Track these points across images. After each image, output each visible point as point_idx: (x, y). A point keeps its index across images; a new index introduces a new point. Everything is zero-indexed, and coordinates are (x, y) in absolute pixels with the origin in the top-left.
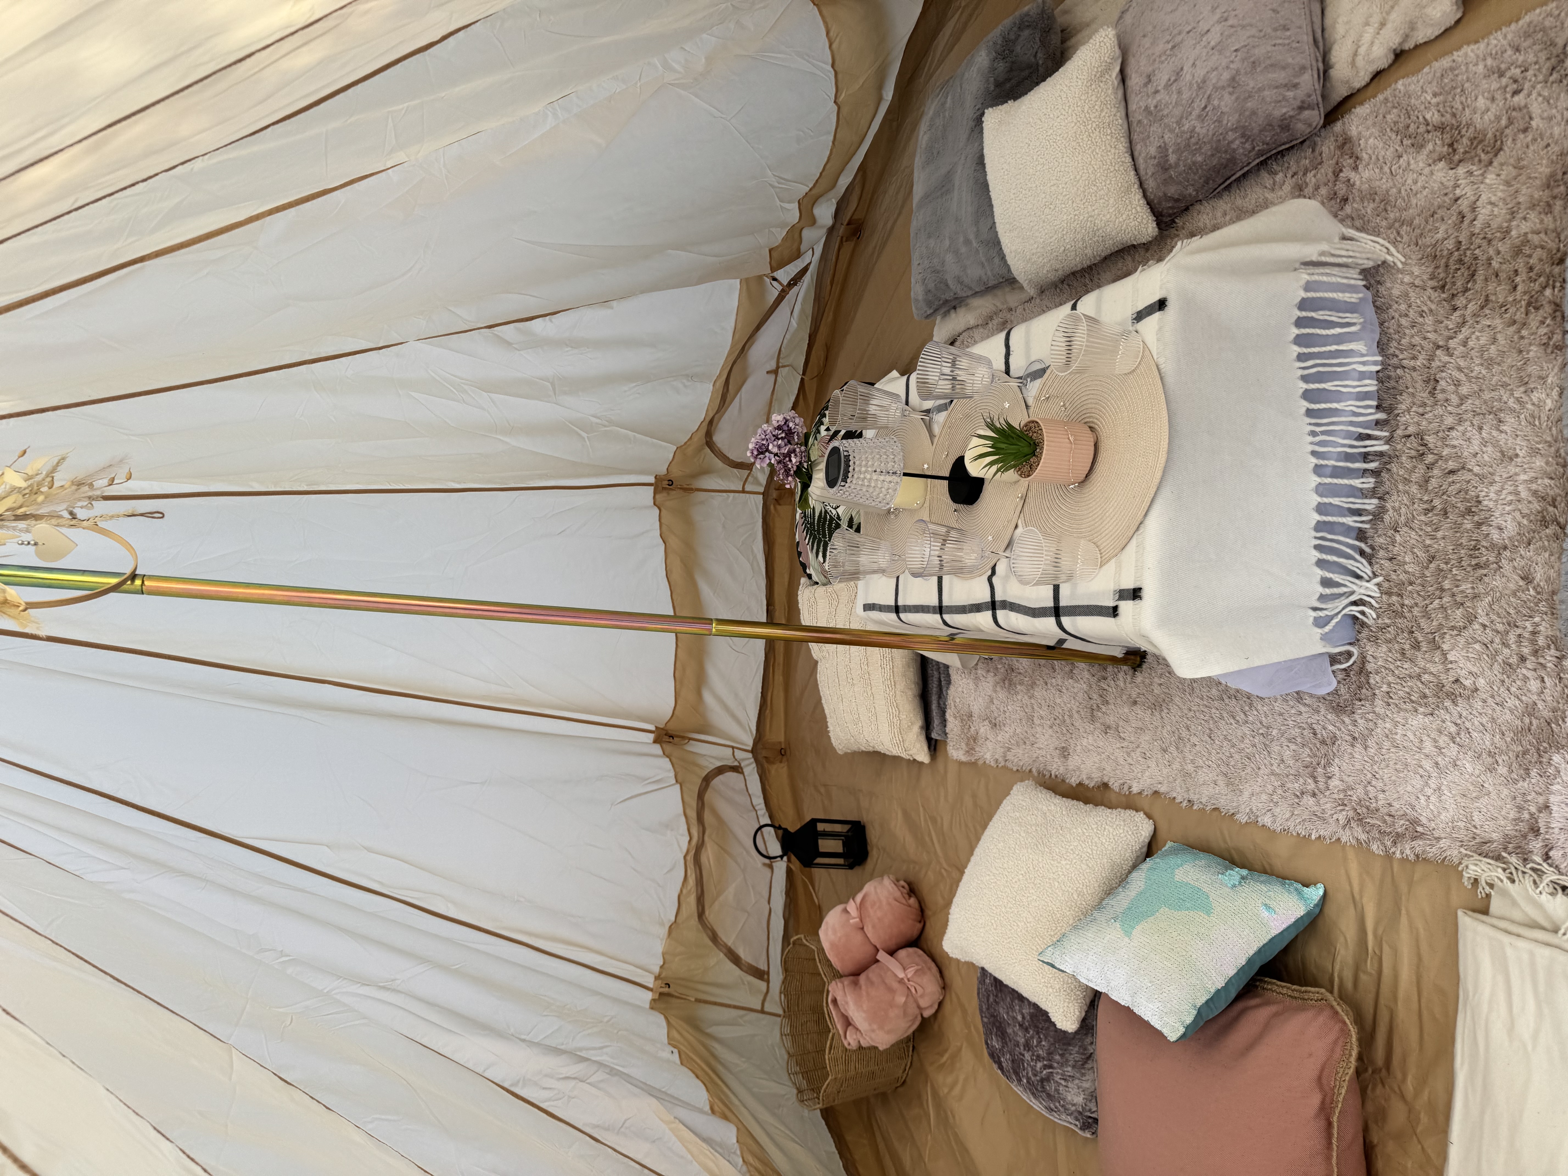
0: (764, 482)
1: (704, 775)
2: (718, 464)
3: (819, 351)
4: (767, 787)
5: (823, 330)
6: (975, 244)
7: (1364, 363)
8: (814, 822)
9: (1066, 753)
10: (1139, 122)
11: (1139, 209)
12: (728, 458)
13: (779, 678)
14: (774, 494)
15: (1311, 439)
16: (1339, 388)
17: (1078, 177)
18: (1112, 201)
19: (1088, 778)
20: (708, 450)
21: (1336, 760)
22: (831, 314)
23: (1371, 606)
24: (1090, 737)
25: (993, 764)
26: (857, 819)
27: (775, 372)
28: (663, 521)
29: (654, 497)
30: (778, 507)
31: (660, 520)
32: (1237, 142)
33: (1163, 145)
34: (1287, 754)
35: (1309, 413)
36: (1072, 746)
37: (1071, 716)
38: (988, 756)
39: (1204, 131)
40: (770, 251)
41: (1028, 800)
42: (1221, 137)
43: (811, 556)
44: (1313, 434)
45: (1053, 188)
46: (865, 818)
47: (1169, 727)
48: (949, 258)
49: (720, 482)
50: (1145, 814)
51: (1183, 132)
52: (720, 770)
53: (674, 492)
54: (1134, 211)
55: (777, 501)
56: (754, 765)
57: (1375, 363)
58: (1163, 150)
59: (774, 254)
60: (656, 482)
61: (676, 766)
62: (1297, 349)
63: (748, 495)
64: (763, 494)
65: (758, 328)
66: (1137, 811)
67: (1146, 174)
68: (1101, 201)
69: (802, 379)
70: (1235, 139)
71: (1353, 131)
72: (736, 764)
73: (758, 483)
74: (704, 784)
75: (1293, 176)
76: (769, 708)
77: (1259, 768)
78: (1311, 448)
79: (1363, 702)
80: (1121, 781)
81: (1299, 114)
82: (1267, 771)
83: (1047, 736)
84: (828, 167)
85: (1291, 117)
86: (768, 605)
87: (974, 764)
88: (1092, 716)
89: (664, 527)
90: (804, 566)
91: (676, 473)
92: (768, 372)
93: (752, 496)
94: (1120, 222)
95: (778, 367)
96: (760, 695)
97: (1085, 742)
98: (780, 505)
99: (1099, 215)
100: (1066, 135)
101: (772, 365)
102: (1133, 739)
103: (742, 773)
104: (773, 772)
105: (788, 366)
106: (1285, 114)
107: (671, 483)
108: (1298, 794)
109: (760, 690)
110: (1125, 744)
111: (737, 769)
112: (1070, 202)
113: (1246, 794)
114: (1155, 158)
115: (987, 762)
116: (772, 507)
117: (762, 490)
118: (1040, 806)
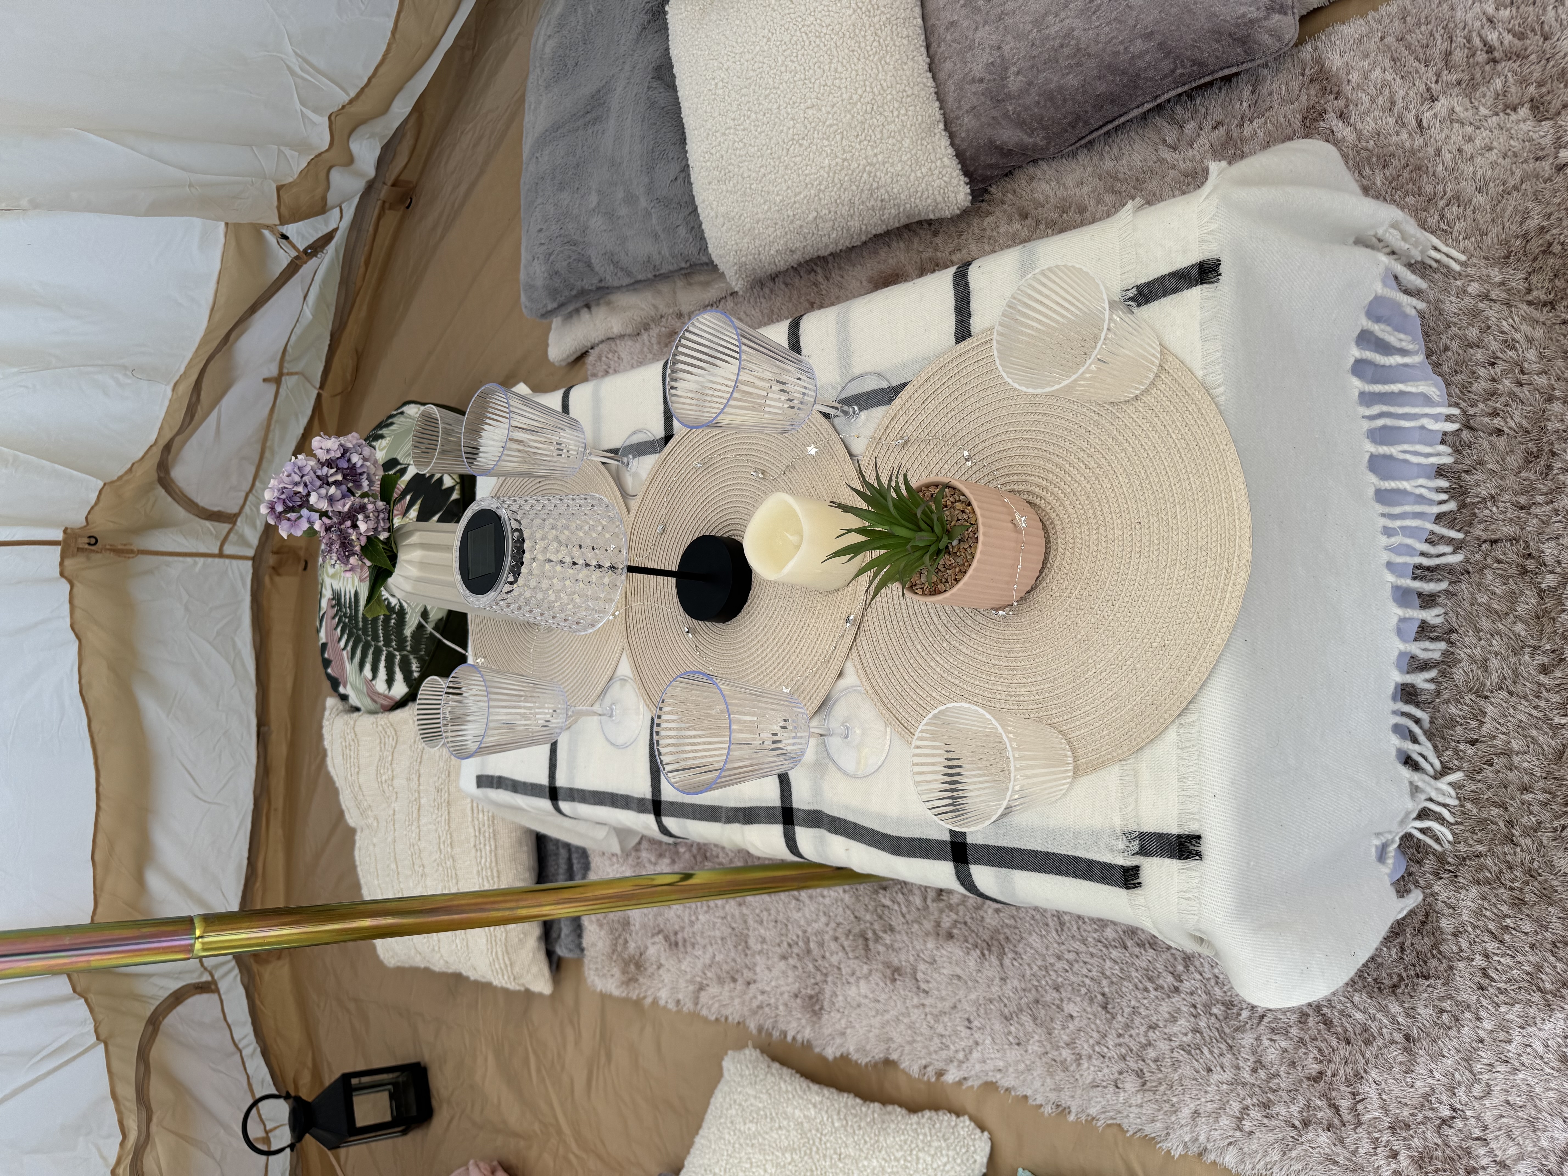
0: (255, 542)
1: (148, 1014)
2: (181, 513)
3: (344, 358)
4: (258, 1002)
5: (353, 329)
6: (643, 202)
7: (1435, 417)
8: (346, 1078)
9: (817, 1007)
10: (952, 24)
11: (945, 159)
12: (196, 505)
13: (276, 832)
14: (271, 560)
15: (1384, 540)
16: (1408, 457)
17: (855, 97)
18: (907, 142)
19: (857, 1051)
20: (162, 492)
21: (1374, 1074)
22: (365, 308)
23: (1440, 819)
24: (862, 983)
25: (671, 1006)
26: (413, 1060)
27: (277, 380)
28: (76, 602)
29: (61, 564)
30: (277, 579)
31: (71, 601)
32: (1148, 58)
33: (999, 61)
34: (1271, 1055)
35: (1381, 496)
36: (828, 993)
37: (821, 944)
38: (664, 995)
39: (1091, 34)
40: (279, 189)
41: (764, 1097)
42: (1121, 47)
43: (350, 669)
44: (1388, 532)
45: (810, 112)
46: (427, 1057)
47: (1016, 983)
48: (597, 222)
49: (181, 540)
50: (972, 1119)
51: (1047, 38)
52: (178, 997)
53: (99, 556)
54: (939, 163)
55: (276, 570)
56: (236, 971)
57: (1449, 418)
58: (1000, 69)
59: (285, 196)
60: (65, 540)
61: (96, 1009)
62: (1357, 385)
63: (227, 561)
64: (253, 559)
65: (253, 309)
66: (958, 1115)
67: (959, 107)
68: (891, 141)
69: (319, 396)
70: (1146, 52)
71: (1335, 61)
72: (206, 978)
73: (246, 543)
74: (151, 1028)
75: (1215, 128)
76: (260, 879)
77: (1209, 1070)
78: (1386, 556)
79: (1432, 981)
80: (924, 1062)
81: (1266, 18)
82: (1228, 1076)
83: (776, 972)
84: (382, 71)
85: (1252, 21)
86: (259, 726)
87: (637, 1004)
88: (867, 948)
89: (78, 613)
90: (335, 683)
91: (102, 525)
92: (265, 380)
93: (235, 562)
94: (917, 179)
95: (281, 374)
96: (245, 862)
97: (852, 991)
98: (279, 574)
99: (884, 163)
100: (837, 27)
101: (273, 371)
102: (944, 993)
103: (217, 991)
104: (267, 976)
105: (296, 373)
106: (1244, 15)
107: (94, 541)
108: (1297, 1123)
109: (246, 855)
110: (928, 1001)
111: (207, 987)
112: (838, 137)
113: (1186, 1112)
114: (981, 80)
115: (662, 1003)
116: (267, 579)
117: (251, 553)
118: (789, 1110)
